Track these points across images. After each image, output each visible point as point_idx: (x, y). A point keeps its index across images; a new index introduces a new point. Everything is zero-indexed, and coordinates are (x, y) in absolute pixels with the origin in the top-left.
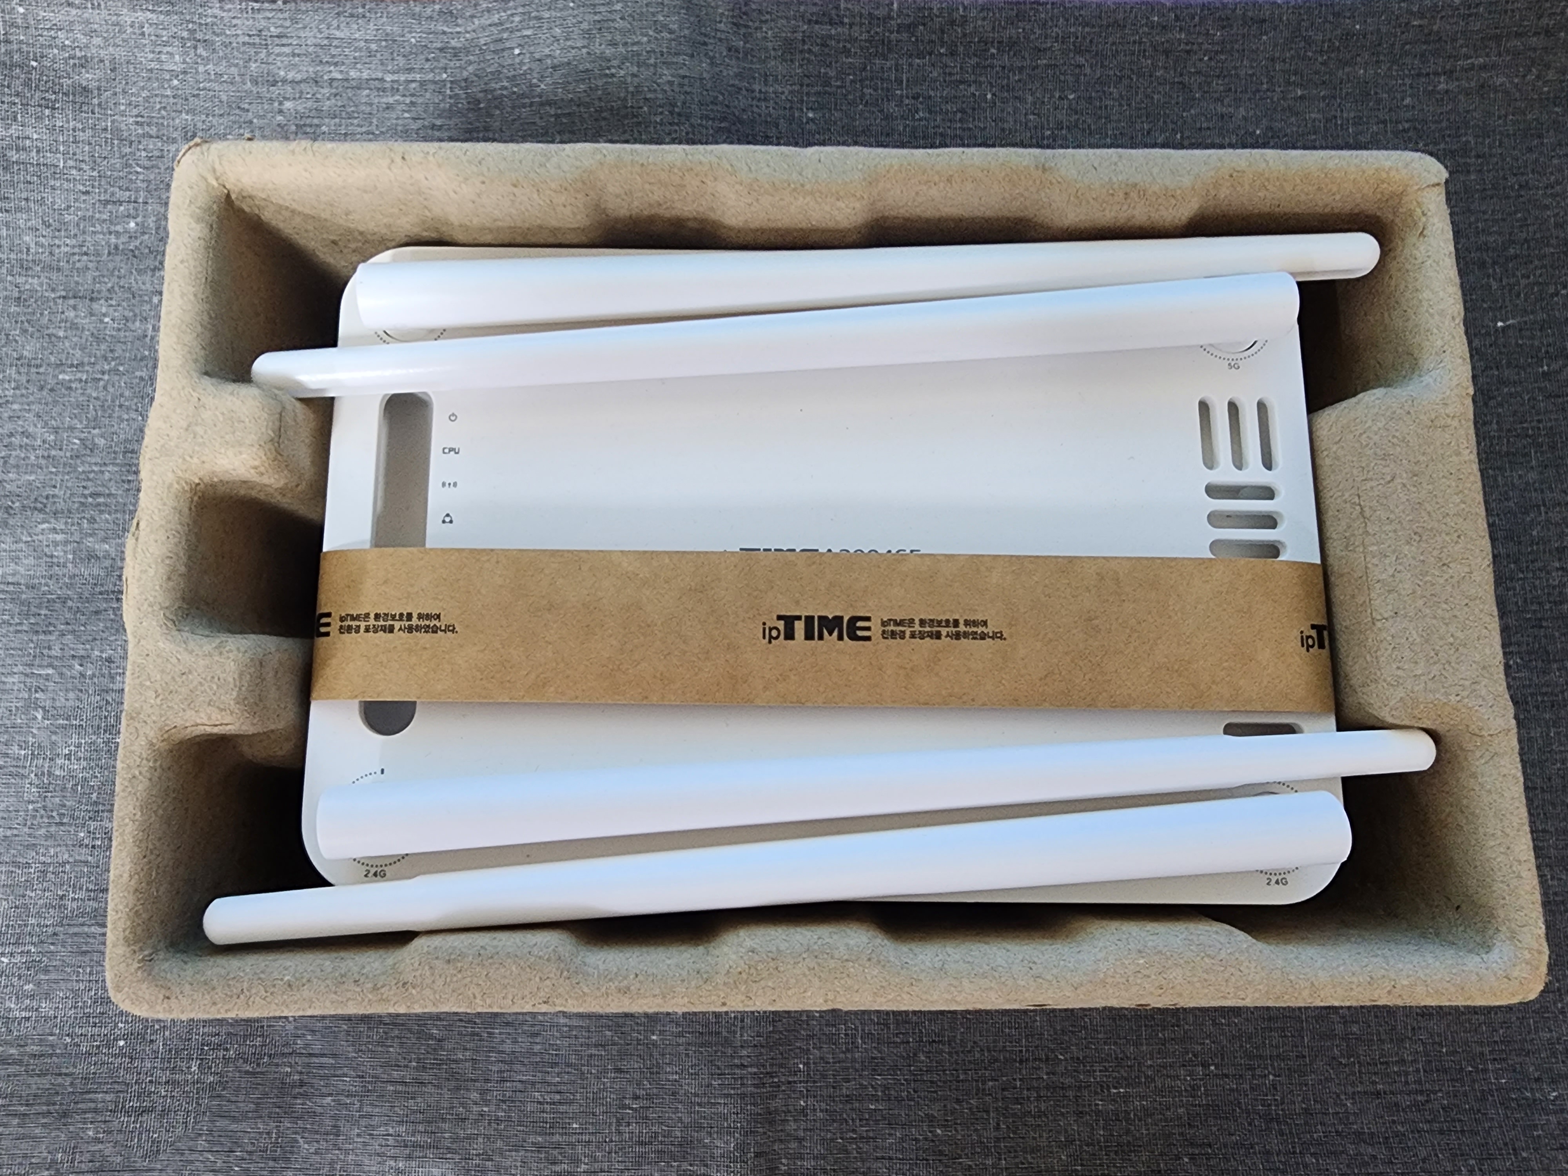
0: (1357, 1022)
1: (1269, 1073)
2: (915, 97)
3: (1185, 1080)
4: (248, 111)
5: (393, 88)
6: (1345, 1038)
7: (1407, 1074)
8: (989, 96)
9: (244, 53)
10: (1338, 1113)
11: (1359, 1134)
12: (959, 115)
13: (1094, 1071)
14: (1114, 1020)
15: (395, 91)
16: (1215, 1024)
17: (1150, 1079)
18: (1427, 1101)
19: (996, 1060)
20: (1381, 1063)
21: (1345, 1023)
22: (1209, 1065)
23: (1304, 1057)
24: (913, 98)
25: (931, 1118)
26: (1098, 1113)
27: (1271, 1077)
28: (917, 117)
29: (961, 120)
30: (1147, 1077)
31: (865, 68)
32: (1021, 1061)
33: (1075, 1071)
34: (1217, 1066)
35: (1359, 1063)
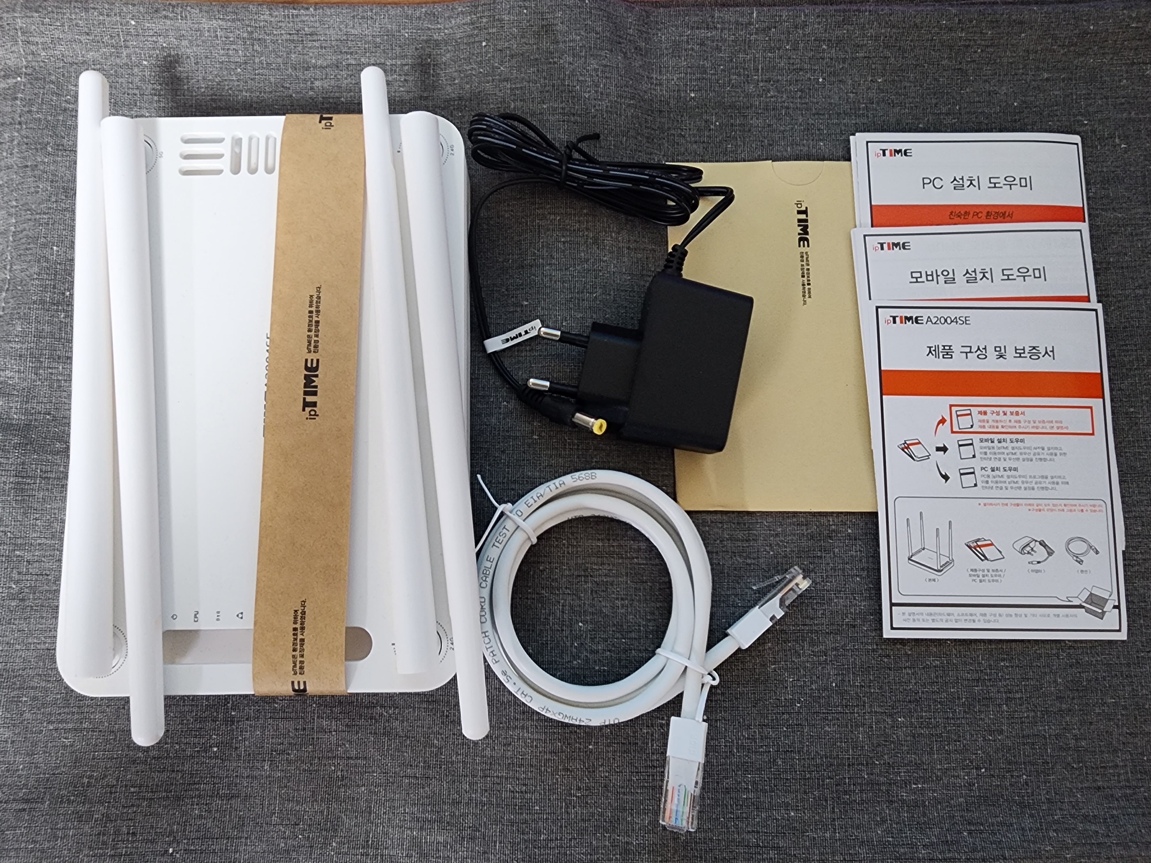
0: (1085, 739)
1: (1023, 774)
2: (768, 81)
3: (964, 779)
4: (289, 88)
6: (1077, 749)
7: (1119, 775)
8: (821, 80)
9: (287, 47)
10: (1071, 802)
11: (1086, 817)
12: (799, 93)
13: (900, 772)
14: (914, 737)
16: (984, 740)
17: (939, 779)
18: (1134, 793)
19: (831, 765)
20: (1101, 767)
21: (1076, 740)
22: (981, 768)
23: (1048, 763)
24: (766, 81)
25: (787, 805)
26: (903, 801)
27: (1025, 777)
28: (769, 95)
29: (800, 97)
30: (937, 777)
31: (731, 61)
32: (849, 765)
33: (887, 772)
34: (986, 769)
35: (1086, 767)
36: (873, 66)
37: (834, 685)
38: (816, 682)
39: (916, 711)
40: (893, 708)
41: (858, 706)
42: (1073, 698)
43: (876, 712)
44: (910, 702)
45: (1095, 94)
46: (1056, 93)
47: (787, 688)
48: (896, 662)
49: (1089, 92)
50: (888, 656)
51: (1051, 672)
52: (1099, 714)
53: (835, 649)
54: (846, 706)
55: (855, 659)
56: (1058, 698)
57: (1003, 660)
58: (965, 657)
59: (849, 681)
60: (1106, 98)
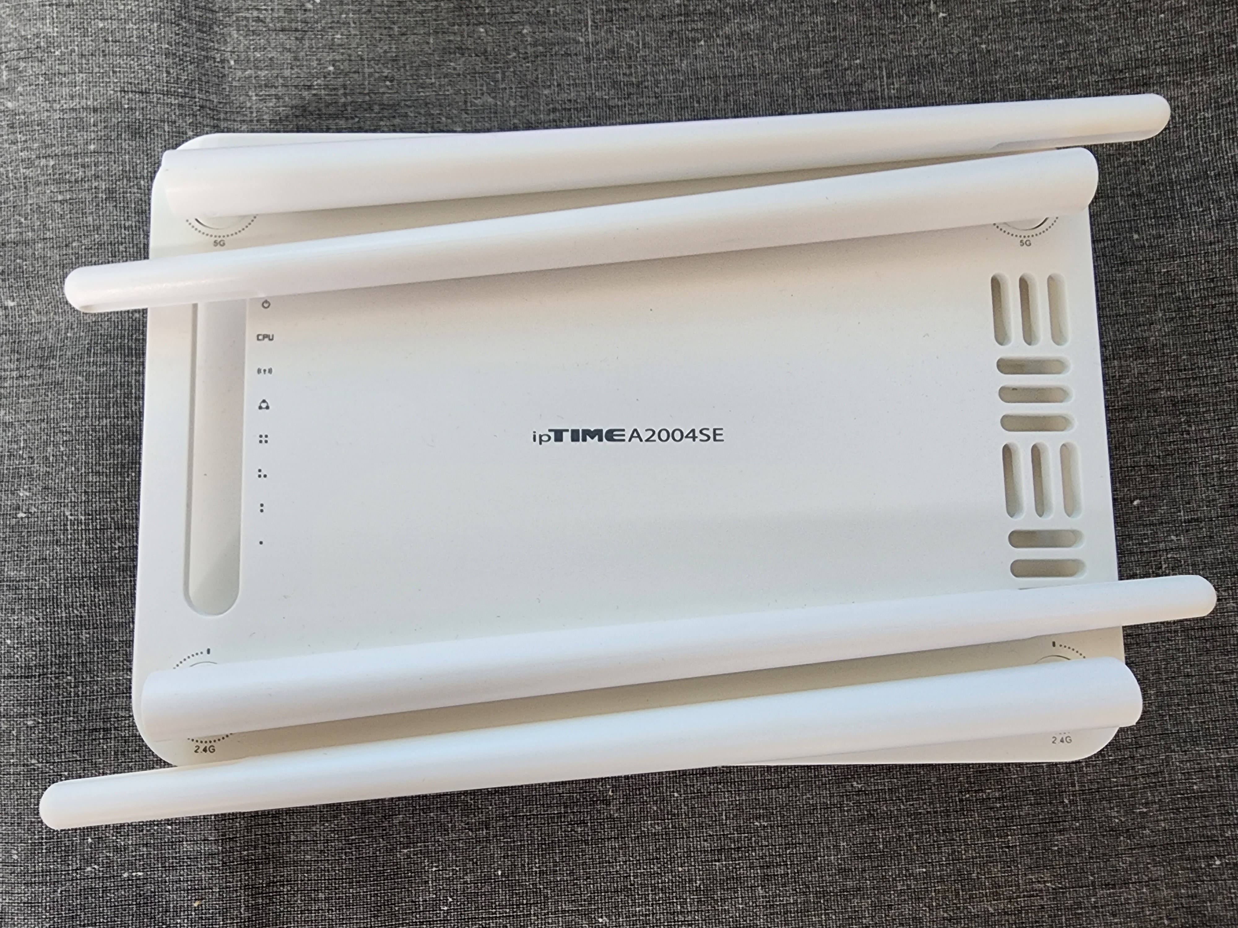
37: (500, 873)
38: (472, 871)
39: (625, 904)
40: (590, 904)
41: (535, 904)
42: (864, 870)
43: (564, 911)
44: (616, 891)
47: (427, 882)
48: (594, 831)
50: (583, 823)
51: (830, 831)
52: (902, 892)
53: (503, 817)
54: (518, 907)
55: (532, 831)
56: (841, 871)
57: (758, 817)
58: (700, 816)
59: (523, 865)
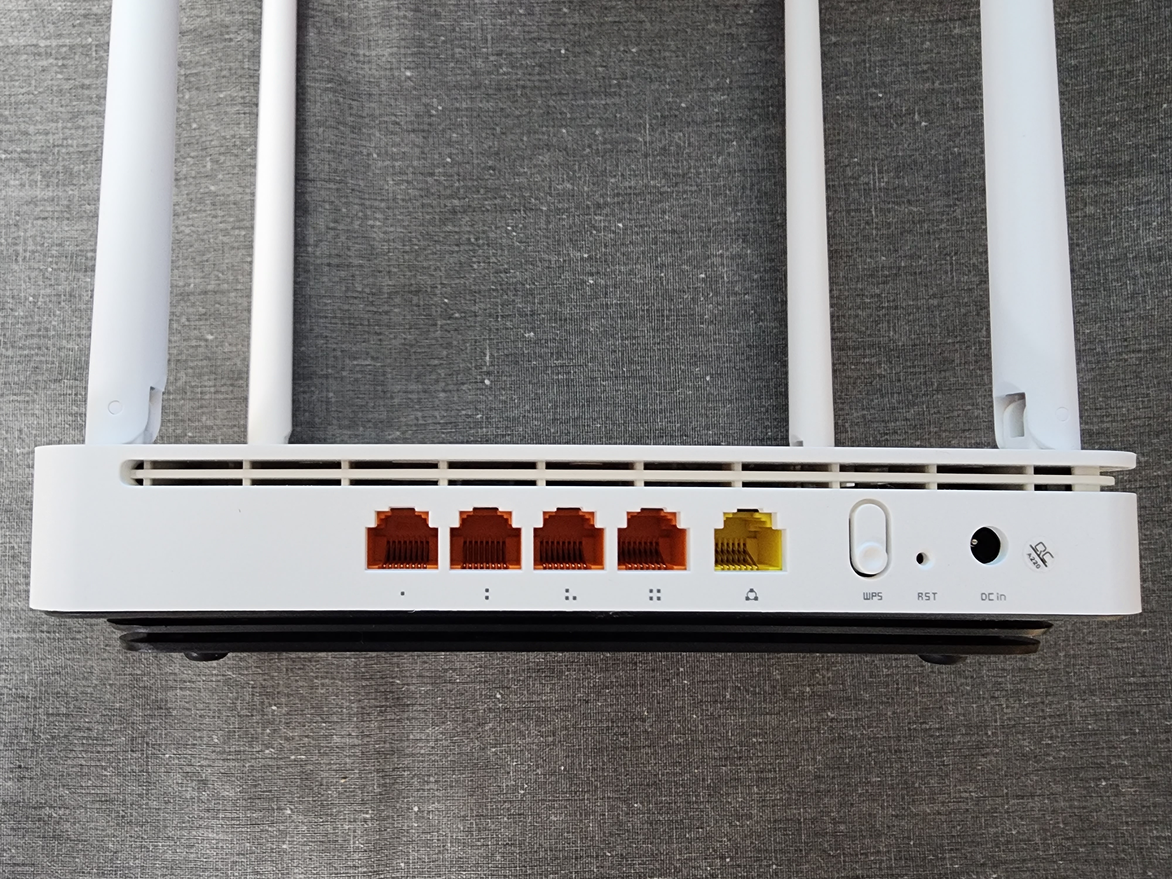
0: (844, 823)
1: (773, 864)
2: (499, 54)
3: (706, 870)
5: (46, 53)
6: (834, 834)
7: (882, 861)
8: (563, 51)
12: (537, 68)
13: (634, 864)
14: (651, 824)
15: (49, 55)
16: (731, 825)
19: (557, 858)
20: (862, 854)
21: (834, 824)
22: (725, 858)
23: (801, 850)
24: (497, 55)
27: (774, 867)
28: (501, 71)
29: (539, 74)
30: (675, 868)
31: (454, 30)
32: (576, 858)
33: (619, 864)
34: (732, 859)
35: (844, 854)
36: (626, 33)
37: (562, 768)
38: (542, 766)
39: (654, 795)
40: (628, 793)
41: (588, 791)
42: (833, 777)
43: (609, 798)
44: (648, 785)
45: (893, 60)
46: (845, 60)
47: (509, 773)
48: (633, 741)
49: (886, 58)
50: (625, 734)
51: (809, 748)
52: (860, 795)
53: (566, 728)
54: (576, 793)
55: (587, 739)
56: (817, 777)
57: (755, 735)
58: (712, 732)
59: (580, 764)
60: (906, 65)
